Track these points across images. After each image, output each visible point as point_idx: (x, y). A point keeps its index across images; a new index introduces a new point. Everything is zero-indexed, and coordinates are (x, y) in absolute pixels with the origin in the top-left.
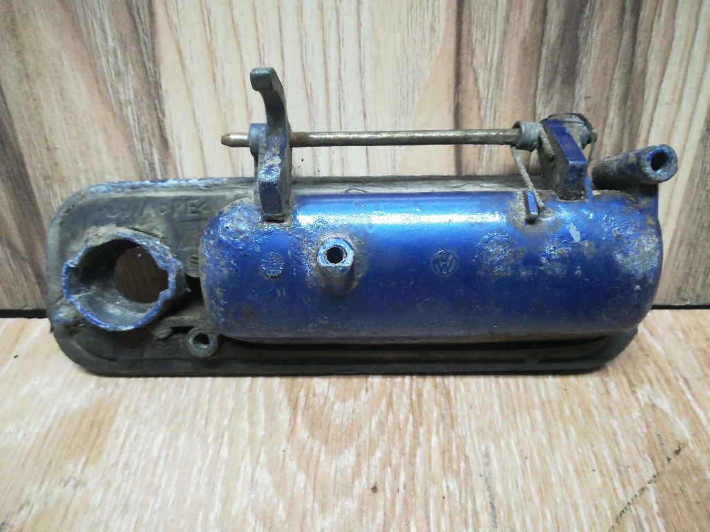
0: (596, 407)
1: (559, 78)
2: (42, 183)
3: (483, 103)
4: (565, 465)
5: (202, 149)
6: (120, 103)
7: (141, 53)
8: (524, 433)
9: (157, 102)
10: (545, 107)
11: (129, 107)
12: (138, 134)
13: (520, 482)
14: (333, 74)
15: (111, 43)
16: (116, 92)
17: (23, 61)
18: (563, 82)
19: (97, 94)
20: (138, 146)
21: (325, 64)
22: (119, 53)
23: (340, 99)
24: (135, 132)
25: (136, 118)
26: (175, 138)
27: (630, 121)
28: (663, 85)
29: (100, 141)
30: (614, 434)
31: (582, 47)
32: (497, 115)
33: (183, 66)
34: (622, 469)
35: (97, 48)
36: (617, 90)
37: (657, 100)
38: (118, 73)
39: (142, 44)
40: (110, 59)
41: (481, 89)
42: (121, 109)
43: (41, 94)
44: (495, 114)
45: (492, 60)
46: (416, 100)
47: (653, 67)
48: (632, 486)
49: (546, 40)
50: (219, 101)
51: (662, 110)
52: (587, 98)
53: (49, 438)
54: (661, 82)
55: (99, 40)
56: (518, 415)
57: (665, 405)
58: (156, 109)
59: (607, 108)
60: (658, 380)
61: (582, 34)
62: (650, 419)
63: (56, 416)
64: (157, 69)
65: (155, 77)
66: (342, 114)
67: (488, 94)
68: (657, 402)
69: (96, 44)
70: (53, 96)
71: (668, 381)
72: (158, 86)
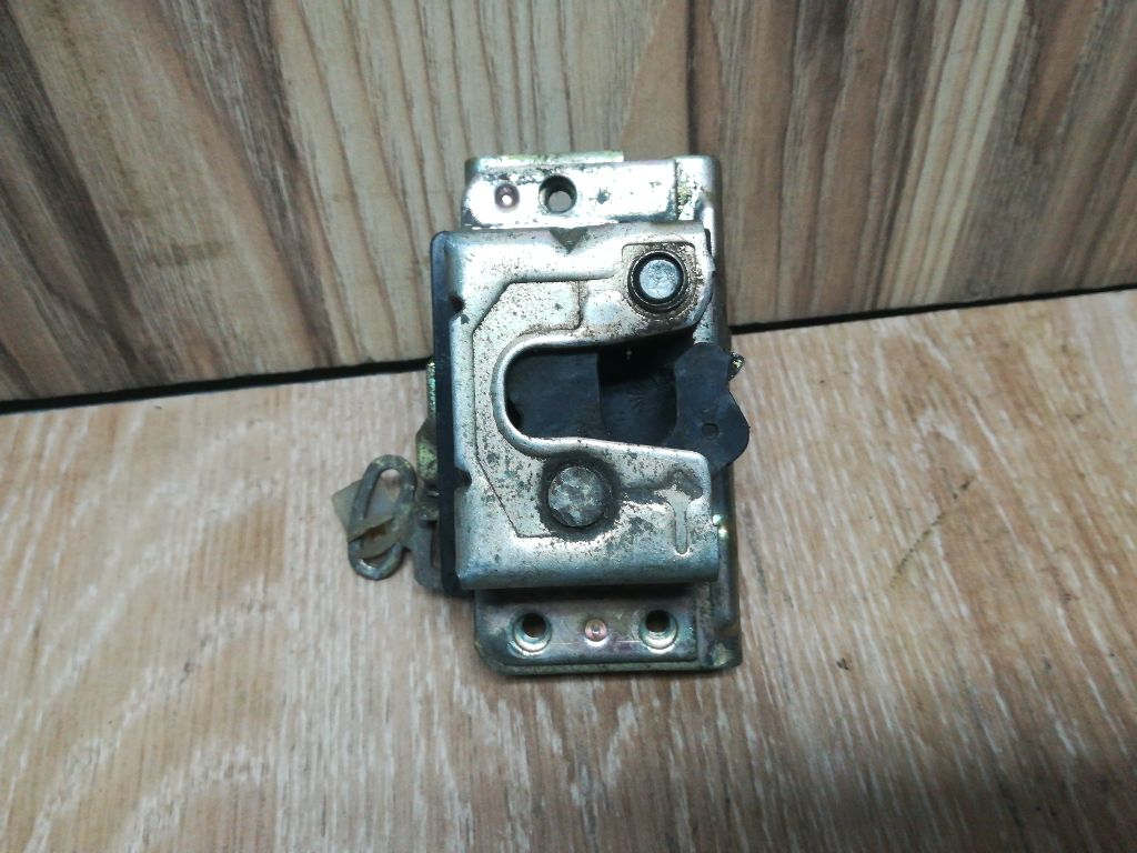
0: (871, 443)
1: (824, 28)
2: (117, 221)
3: (725, 68)
4: (837, 514)
5: (344, 157)
6: (222, 102)
7: (250, 32)
8: (790, 483)
9: (276, 97)
10: (805, 67)
11: (237, 108)
12: (252, 142)
13: (789, 539)
14: (523, 43)
15: (205, 20)
16: (217, 88)
17: (75, 54)
18: (829, 32)
19: (188, 92)
20: (252, 158)
21: (512, 30)
22: (217, 33)
23: (534, 75)
24: (248, 140)
25: (248, 121)
26: (305, 144)
27: (914, 76)
28: (957, 28)
29: (199, 157)
30: (893, 473)
32: (744, 82)
33: (312, 44)
34: (903, 513)
35: (185, 28)
36: (897, 40)
37: (947, 47)
38: (218, 61)
39: (251, 18)
40: (205, 42)
41: (722, 50)
42: (225, 110)
43: (106, 98)
44: (740, 80)
45: (736, 9)
46: (637, 68)
48: (914, 531)
50: (364, 89)
51: (954, 61)
52: (859, 51)
53: (208, 558)
54: (953, 24)
55: (187, 16)
56: (780, 463)
57: (950, 432)
58: (276, 106)
59: (885, 63)
60: (943, 402)
62: (934, 452)
63: (206, 530)
64: (274, 52)
65: (272, 62)
66: (537, 94)
67: (731, 55)
68: (943, 429)
69: (182, 21)
70: (124, 100)
71: (955, 403)
72: (276, 74)
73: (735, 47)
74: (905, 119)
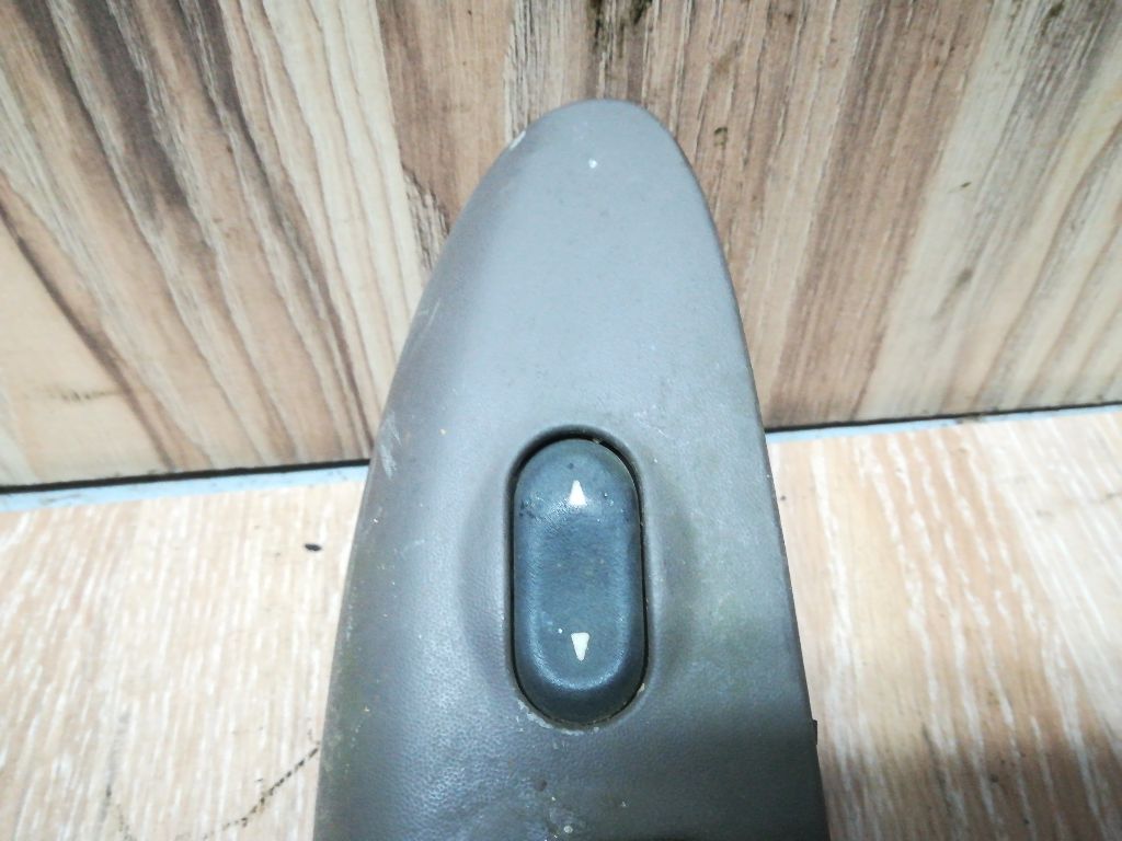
10: (158, 236)
31: (172, 157)
44: (85, 248)
47: (300, 176)
49: (109, 152)
61: (163, 141)
67: (59, 224)
73: (60, 217)
74: (314, 286)
